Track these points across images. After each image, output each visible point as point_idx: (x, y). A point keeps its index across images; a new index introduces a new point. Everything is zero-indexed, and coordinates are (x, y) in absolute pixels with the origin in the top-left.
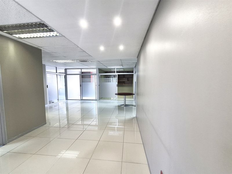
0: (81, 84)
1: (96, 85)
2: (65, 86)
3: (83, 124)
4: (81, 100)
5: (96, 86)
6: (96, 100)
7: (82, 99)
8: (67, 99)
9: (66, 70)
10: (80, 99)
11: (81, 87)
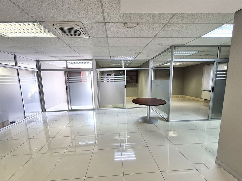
0: (68, 86)
1: (93, 86)
2: (39, 89)
3: (74, 145)
4: (69, 111)
5: (93, 88)
6: (93, 109)
7: (70, 109)
8: (44, 110)
9: (38, 62)
10: (67, 109)
11: (68, 90)
